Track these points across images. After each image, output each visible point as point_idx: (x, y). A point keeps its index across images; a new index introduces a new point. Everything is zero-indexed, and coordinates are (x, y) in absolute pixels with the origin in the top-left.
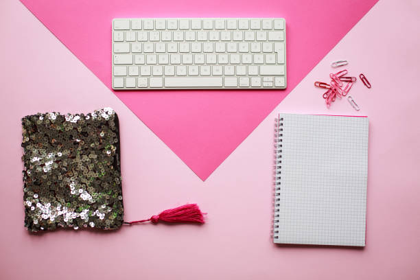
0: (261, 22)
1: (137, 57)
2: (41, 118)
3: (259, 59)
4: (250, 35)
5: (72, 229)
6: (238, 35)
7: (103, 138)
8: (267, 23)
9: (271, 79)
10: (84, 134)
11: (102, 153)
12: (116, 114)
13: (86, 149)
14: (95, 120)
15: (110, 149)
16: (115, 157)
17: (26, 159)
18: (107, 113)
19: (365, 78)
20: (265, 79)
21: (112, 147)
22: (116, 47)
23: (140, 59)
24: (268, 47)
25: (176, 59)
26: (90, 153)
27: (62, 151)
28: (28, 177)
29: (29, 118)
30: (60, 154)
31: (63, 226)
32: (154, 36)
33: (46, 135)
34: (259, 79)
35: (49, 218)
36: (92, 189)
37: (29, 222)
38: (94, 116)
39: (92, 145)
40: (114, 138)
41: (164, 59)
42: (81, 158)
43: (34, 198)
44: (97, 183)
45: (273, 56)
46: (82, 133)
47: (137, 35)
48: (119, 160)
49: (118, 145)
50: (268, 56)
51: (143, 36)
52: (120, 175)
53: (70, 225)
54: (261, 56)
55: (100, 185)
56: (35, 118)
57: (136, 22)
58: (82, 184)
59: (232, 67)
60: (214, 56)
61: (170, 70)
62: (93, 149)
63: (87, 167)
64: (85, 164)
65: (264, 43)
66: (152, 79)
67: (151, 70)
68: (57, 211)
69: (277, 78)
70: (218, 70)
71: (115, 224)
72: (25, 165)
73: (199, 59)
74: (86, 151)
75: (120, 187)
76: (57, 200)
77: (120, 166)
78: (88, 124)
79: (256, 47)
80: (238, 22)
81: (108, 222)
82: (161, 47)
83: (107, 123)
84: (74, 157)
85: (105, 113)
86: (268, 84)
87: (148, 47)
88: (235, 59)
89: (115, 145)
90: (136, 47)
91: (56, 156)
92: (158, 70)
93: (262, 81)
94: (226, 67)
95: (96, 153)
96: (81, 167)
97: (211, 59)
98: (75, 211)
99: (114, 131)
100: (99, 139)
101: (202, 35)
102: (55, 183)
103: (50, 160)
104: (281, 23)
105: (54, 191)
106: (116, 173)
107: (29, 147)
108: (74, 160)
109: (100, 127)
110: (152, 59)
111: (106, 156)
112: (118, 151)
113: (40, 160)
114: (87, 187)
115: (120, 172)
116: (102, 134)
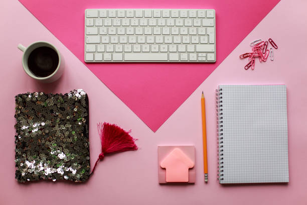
0: (197, 12)
1: (103, 38)
2: (30, 96)
3: (195, 40)
4: (188, 22)
5: (51, 181)
6: (179, 22)
7: (76, 112)
8: (202, 13)
9: (204, 55)
10: (63, 109)
11: (75, 124)
12: (86, 95)
13: (63, 120)
14: (71, 98)
15: (81, 121)
16: (85, 127)
17: (18, 127)
18: (79, 93)
19: (272, 41)
20: (200, 55)
21: (83, 119)
22: (88, 30)
23: (105, 39)
24: (202, 31)
25: (133, 39)
26: (66, 124)
27: (45, 121)
28: (19, 141)
29: (21, 96)
30: (43, 124)
31: (44, 178)
32: (117, 22)
33: (33, 109)
34: (195, 55)
35: (33, 172)
36: (67, 151)
37: (18, 175)
38: (70, 95)
39: (68, 117)
40: (85, 112)
41: (124, 39)
42: (59, 127)
43: (23, 157)
44: (71, 146)
45: (206, 37)
46: (60, 108)
47: (103, 22)
48: (88, 129)
49: (87, 118)
50: (202, 37)
51: (108, 22)
52: (88, 140)
53: (49, 178)
54: (197, 38)
55: (73, 148)
56: (25, 96)
57: (103, 11)
58: (59, 146)
59: (175, 46)
60: (161, 37)
61: (128, 48)
62: (68, 120)
63: (64, 134)
64: (62, 131)
65: (199, 28)
66: (114, 54)
67: (114, 48)
68: (40, 167)
69: (209, 54)
70: (164, 48)
71: (84, 178)
72: (17, 131)
73: (151, 39)
74: (63, 122)
75: (88, 150)
76: (40, 158)
77: (88, 134)
78: (65, 102)
79: (193, 31)
80: (179, 12)
81: (78, 176)
82: (121, 31)
83: (79, 101)
84: (54, 126)
85: (78, 94)
86: (202, 59)
87: (112, 31)
88: (177, 39)
89: (85, 117)
90: (103, 30)
91: (40, 125)
92: (119, 48)
93: (198, 56)
94: (170, 46)
95: (70, 124)
96: (59, 134)
97: (159, 39)
98: (53, 167)
99: (84, 108)
100: (73, 113)
101: (153, 22)
102: (39, 146)
103: (35, 128)
104: (212, 13)
105: (38, 151)
106: (85, 139)
107: (20, 118)
108: (54, 128)
109: (74, 104)
110: (114, 39)
111: (78, 126)
112: (88, 122)
113: (28, 128)
114: (63, 149)
115: (88, 138)
116: (75, 110)
